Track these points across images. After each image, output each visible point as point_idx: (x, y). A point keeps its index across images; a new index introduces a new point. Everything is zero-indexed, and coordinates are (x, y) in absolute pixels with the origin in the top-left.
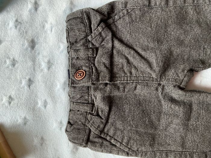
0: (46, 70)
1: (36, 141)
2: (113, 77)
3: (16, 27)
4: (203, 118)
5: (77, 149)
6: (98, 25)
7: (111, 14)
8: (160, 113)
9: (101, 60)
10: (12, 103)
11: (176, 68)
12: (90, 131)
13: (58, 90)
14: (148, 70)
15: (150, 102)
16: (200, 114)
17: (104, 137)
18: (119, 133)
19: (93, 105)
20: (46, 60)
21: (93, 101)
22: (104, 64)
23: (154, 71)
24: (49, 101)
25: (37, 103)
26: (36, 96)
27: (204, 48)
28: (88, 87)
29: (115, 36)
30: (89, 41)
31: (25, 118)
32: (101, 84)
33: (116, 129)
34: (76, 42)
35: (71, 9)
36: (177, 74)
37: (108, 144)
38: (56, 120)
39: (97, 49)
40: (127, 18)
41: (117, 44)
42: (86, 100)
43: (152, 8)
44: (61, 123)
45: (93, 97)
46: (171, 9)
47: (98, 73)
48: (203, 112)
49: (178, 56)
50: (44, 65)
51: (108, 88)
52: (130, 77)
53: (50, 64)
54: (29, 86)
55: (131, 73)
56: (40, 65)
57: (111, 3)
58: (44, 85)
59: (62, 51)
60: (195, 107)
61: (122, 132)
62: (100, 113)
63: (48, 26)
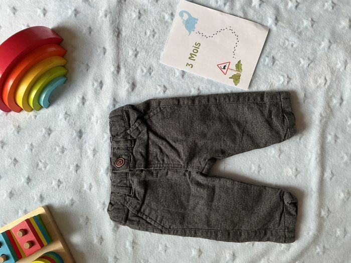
0: (91, 157)
1: (82, 221)
2: (147, 164)
3: (65, 119)
4: (223, 200)
5: (118, 228)
6: (135, 122)
7: (147, 110)
8: (189, 195)
9: (138, 149)
10: (61, 186)
11: (200, 157)
12: (128, 210)
13: (102, 175)
14: (177, 158)
15: (180, 185)
16: (221, 196)
17: (141, 216)
18: (153, 212)
19: (131, 188)
20: (92, 149)
21: (131, 184)
22: (141, 153)
23: (182, 160)
24: (93, 184)
25: (83, 186)
26: (82, 180)
27: (224, 141)
28: (127, 173)
29: (150, 129)
30: (128, 134)
31: (72, 200)
32: (138, 170)
33: (151, 209)
34: (117, 135)
35: (114, 106)
36: (200, 162)
37: (144, 222)
38: (100, 202)
39: (135, 140)
40: (160, 115)
41: (152, 136)
42: (124, 184)
43: (181, 107)
44: (104, 204)
45: (131, 182)
46: (196, 107)
47: (135, 160)
48: (223, 195)
49: (202, 147)
50: (90, 153)
51: (143, 174)
52: (163, 164)
53: (95, 151)
54: (76, 171)
55: (163, 161)
56: (86, 152)
57: (147, 101)
58: (89, 170)
59: (106, 141)
60: (217, 190)
61: (156, 211)
62: (137, 195)
63: (94, 119)
